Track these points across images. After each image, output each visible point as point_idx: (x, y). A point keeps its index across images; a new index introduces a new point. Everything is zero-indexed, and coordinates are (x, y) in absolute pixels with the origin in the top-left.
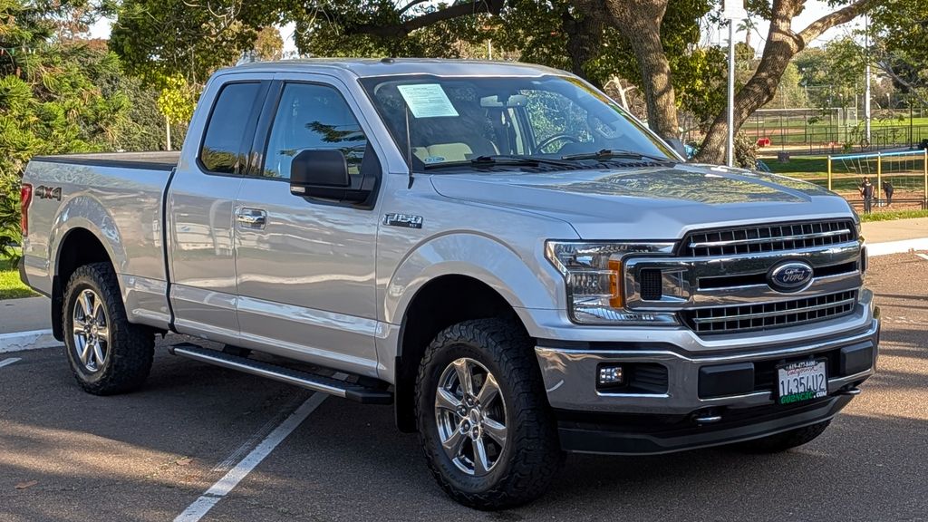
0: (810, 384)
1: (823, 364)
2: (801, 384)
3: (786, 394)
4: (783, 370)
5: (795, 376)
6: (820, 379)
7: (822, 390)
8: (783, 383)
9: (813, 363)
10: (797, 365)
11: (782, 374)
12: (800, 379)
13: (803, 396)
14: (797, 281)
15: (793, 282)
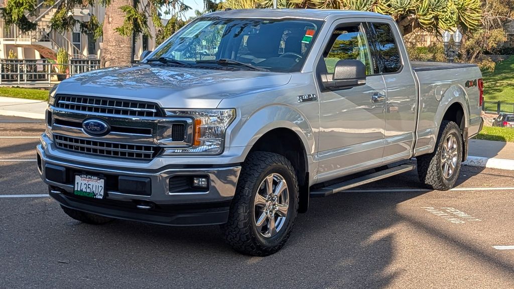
0: (94, 189)
1: (103, 181)
2: (89, 187)
3: (79, 190)
4: (78, 176)
5: (86, 182)
6: (100, 188)
7: (100, 195)
8: (78, 183)
9: (96, 178)
10: (87, 176)
11: (78, 179)
12: (89, 184)
13: (88, 195)
14: (96, 130)
15: (93, 131)
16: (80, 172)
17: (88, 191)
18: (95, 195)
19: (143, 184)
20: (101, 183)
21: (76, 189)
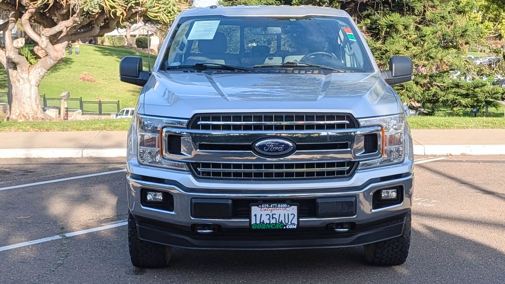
0: (282, 219)
1: (295, 207)
2: (273, 218)
3: (258, 222)
4: (256, 207)
5: (268, 212)
6: (291, 217)
7: (293, 224)
8: (255, 215)
9: (285, 205)
10: (270, 205)
11: (255, 210)
12: (273, 214)
13: (273, 226)
14: (277, 151)
15: (273, 151)
16: (258, 202)
17: (273, 221)
18: (286, 226)
19: (349, 205)
20: (294, 210)
21: (253, 222)
